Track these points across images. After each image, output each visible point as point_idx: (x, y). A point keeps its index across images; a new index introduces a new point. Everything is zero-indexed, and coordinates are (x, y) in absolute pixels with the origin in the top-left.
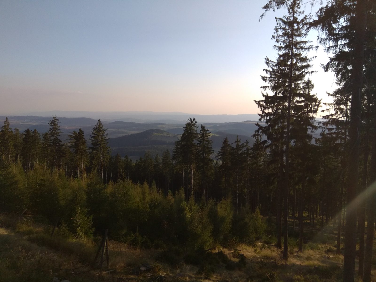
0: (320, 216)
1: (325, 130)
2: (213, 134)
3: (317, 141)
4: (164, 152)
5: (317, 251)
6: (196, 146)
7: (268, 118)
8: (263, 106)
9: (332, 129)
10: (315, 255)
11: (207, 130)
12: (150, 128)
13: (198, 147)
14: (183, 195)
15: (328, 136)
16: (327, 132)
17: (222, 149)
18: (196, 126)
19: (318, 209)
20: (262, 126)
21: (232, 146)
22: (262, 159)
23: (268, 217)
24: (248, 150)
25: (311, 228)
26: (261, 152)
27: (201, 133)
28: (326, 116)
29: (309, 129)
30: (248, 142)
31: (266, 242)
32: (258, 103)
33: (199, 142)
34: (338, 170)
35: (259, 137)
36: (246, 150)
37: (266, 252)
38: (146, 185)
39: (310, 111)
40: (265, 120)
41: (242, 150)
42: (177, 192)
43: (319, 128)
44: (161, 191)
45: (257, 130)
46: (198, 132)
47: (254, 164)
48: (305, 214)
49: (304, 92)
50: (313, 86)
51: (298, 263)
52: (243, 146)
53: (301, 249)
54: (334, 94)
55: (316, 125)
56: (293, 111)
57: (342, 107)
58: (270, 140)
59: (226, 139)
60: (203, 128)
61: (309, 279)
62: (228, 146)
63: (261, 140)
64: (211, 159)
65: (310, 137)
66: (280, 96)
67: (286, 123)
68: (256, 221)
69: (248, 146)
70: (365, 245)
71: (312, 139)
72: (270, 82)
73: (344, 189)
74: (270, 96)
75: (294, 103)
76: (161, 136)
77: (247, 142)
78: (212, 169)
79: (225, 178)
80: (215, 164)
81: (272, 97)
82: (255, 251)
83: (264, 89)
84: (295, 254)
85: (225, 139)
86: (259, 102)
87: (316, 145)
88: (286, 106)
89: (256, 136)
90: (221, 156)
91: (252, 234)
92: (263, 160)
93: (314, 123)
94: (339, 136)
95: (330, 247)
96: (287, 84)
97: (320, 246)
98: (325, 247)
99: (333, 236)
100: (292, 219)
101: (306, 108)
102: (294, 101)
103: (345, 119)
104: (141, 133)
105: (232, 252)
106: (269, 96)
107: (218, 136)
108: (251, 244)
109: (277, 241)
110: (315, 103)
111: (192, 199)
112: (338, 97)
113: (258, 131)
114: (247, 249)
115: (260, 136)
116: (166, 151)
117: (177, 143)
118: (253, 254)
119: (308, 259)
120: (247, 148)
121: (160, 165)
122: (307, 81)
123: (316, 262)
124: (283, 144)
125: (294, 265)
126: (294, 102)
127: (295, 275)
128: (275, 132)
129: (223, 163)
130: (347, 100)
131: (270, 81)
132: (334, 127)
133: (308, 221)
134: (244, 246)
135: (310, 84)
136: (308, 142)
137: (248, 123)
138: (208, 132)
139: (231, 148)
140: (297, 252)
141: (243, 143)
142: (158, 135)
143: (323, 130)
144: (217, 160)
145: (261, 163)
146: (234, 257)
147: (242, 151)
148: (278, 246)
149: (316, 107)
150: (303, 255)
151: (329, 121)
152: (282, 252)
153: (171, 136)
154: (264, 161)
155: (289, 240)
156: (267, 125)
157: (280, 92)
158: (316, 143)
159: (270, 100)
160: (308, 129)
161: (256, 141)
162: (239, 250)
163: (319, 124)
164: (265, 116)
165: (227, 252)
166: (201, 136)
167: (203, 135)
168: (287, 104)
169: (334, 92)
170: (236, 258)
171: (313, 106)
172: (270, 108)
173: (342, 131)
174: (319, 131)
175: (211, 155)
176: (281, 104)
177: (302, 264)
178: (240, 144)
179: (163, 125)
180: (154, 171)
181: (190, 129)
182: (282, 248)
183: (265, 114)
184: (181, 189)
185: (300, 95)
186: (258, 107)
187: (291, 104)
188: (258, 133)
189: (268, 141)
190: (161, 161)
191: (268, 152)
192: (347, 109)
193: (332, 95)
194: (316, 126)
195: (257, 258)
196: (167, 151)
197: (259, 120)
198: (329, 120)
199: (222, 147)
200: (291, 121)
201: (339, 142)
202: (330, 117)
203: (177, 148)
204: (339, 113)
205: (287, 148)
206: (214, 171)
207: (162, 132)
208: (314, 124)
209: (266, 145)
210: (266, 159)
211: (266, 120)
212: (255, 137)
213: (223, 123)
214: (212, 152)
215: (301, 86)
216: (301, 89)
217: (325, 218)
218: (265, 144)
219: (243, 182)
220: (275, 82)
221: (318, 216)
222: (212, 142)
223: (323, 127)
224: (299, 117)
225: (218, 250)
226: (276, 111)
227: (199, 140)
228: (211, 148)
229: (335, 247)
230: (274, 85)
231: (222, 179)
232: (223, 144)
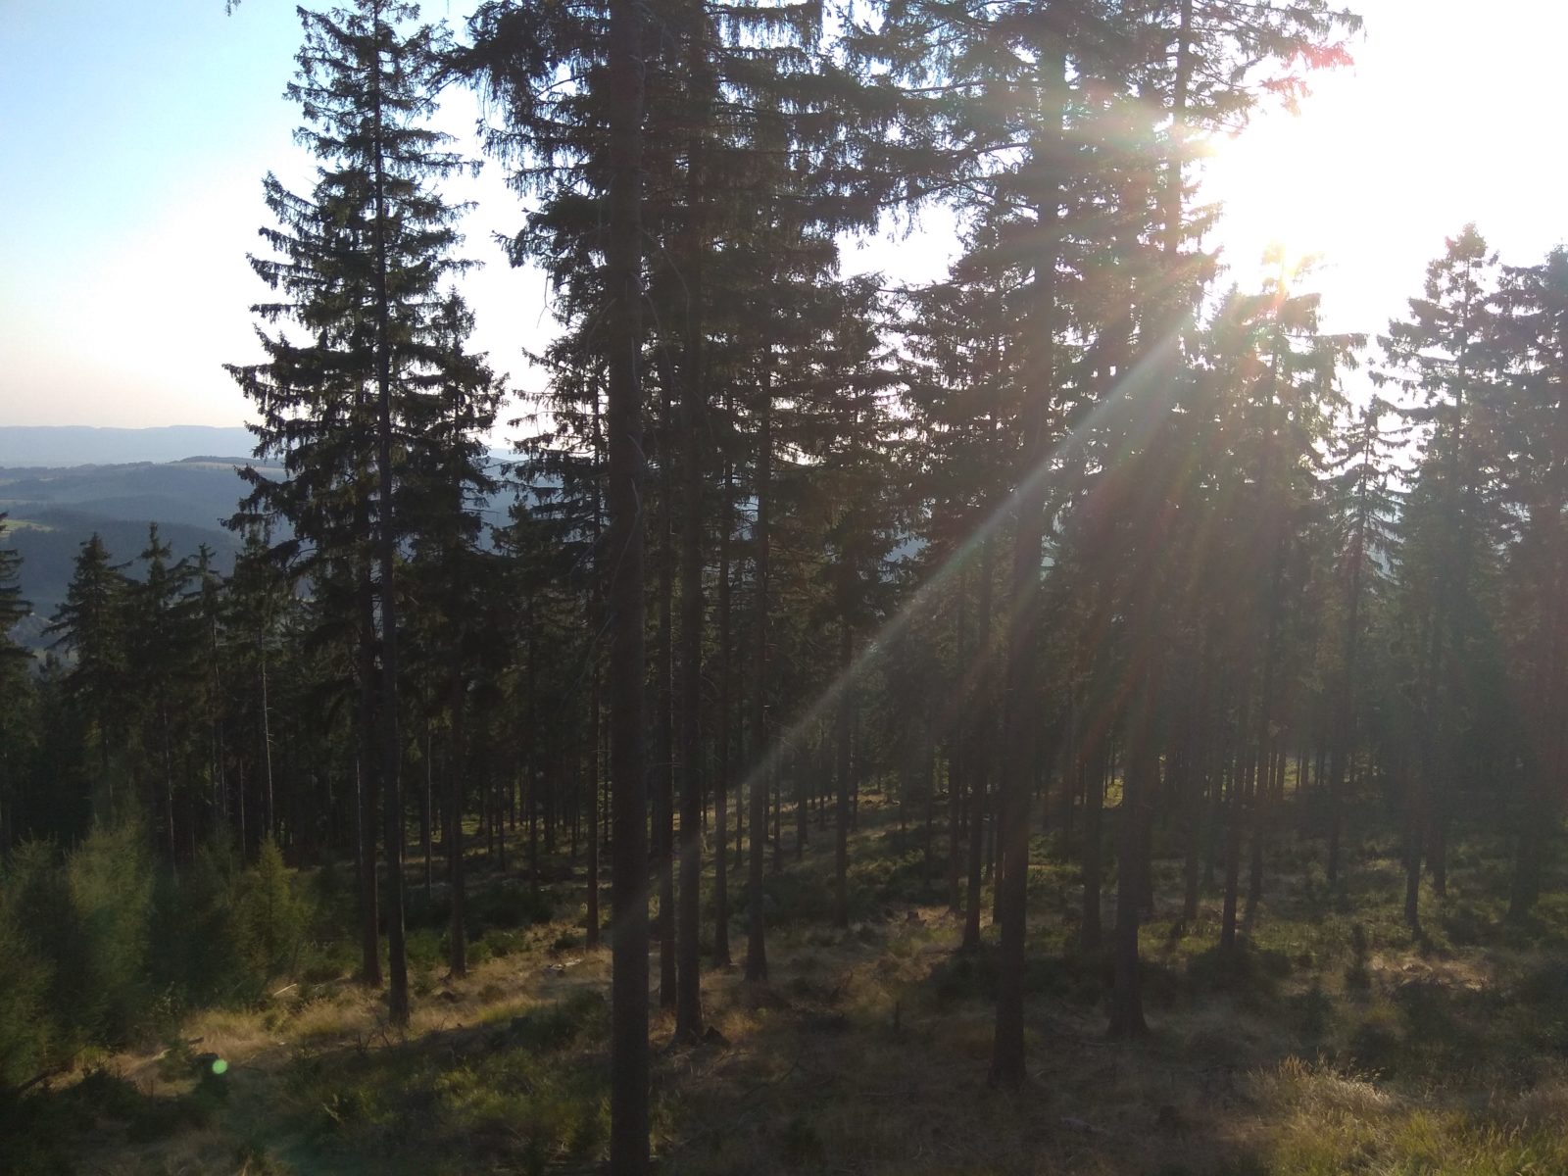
0: (525, 823)
1: (525, 493)
2: (23, 524)
3: (499, 536)
5: (518, 956)
7: (295, 445)
8: (268, 390)
9: (549, 492)
10: (514, 973)
15: (540, 516)
16: (532, 501)
17: (76, 591)
19: (517, 798)
20: (268, 479)
21: (130, 574)
22: (282, 623)
23: (318, 869)
24: (210, 588)
25: (494, 875)
26: (270, 594)
28: (525, 443)
29: (469, 489)
30: (208, 553)
31: (313, 977)
32: (246, 378)
34: (578, 642)
35: (259, 527)
36: (200, 589)
37: (320, 1015)
39: (467, 420)
40: (280, 455)
41: (184, 592)
43: (504, 486)
45: (248, 497)
47: (244, 648)
48: (469, 828)
49: (438, 341)
50: (471, 319)
51: (450, 1025)
52: (184, 572)
53: (459, 969)
54: (550, 357)
55: (494, 474)
56: (399, 419)
57: (583, 408)
58: (311, 542)
59: (95, 542)
61: (494, 1074)
62: (107, 575)
63: (267, 542)
64: (18, 644)
65: (474, 523)
66: (342, 352)
67: (377, 467)
68: (266, 898)
69: (211, 572)
70: (677, 895)
71: (480, 531)
72: (294, 290)
73: (602, 709)
74: (300, 348)
75: (401, 385)
77: (204, 556)
78: (26, 694)
79: (99, 730)
80: (43, 670)
81: (307, 354)
82: (269, 1023)
83: (269, 316)
84: (439, 991)
85: (88, 546)
86: (252, 370)
87: (496, 552)
88: (369, 395)
89: (247, 526)
90: (70, 629)
91: (251, 955)
92: (284, 630)
93: (484, 467)
94: (574, 516)
95: (565, 931)
96: (370, 303)
97: (530, 935)
98: (546, 937)
99: (575, 886)
100: (420, 856)
101: (449, 409)
102: (404, 376)
103: (591, 455)
105: (155, 1058)
106: (295, 349)
107: (48, 529)
108: (253, 999)
109: (362, 958)
110: (485, 389)
112: (565, 370)
113: (253, 500)
114: (229, 1027)
115: (264, 523)
118: (258, 1039)
119: (490, 994)
120: (206, 578)
122: (446, 298)
123: (519, 1002)
124: (367, 553)
125: (435, 1036)
126: (400, 380)
127: (442, 1075)
128: (329, 505)
129: (85, 662)
130: (594, 383)
131: (294, 283)
132: (558, 482)
133: (482, 851)
134: (214, 1018)
135: (459, 314)
136: (466, 541)
137: (204, 467)
139: (125, 585)
140: (445, 981)
141: (184, 561)
143: (517, 497)
144: (53, 647)
145: (275, 642)
146: (167, 1078)
147: (180, 594)
148: (368, 977)
149: (488, 406)
150: (468, 985)
151: (539, 461)
152: (383, 998)
154: (289, 633)
155: (411, 943)
156: (293, 476)
157: (341, 335)
158: (498, 546)
159: (297, 366)
160: (462, 489)
161: (246, 546)
162: (191, 1039)
163: (503, 474)
164: (280, 434)
165: (129, 1064)
168: (372, 386)
169: (549, 350)
170: (177, 1082)
171: (478, 402)
172: (302, 403)
173: (583, 498)
174: (504, 500)
175: (16, 628)
176: (350, 385)
177: (465, 1024)
178: (168, 564)
182: (385, 979)
183: (279, 428)
185: (424, 355)
186: (247, 397)
187: (390, 387)
188: (254, 512)
189: (301, 543)
191: (305, 591)
192: (597, 417)
193: (542, 361)
194: (495, 479)
195: (278, 1052)
197: (255, 454)
198: (538, 455)
199: (75, 582)
200: (396, 458)
201: (579, 539)
202: (542, 445)
204: (571, 430)
205: (387, 569)
206: (38, 701)
208: (486, 473)
209: (293, 561)
210: (300, 624)
211: (285, 453)
212: (242, 530)
213: (72, 470)
214: (22, 612)
215: (428, 316)
216: (427, 329)
217: (543, 827)
218: (291, 560)
219: (195, 736)
220: (317, 292)
221: (517, 824)
222: (17, 562)
223: (520, 482)
224: (424, 442)
225: (87, 1071)
226: (329, 415)
228: (16, 590)
229: (581, 925)
230: (313, 302)
231: (86, 738)
232: (78, 568)
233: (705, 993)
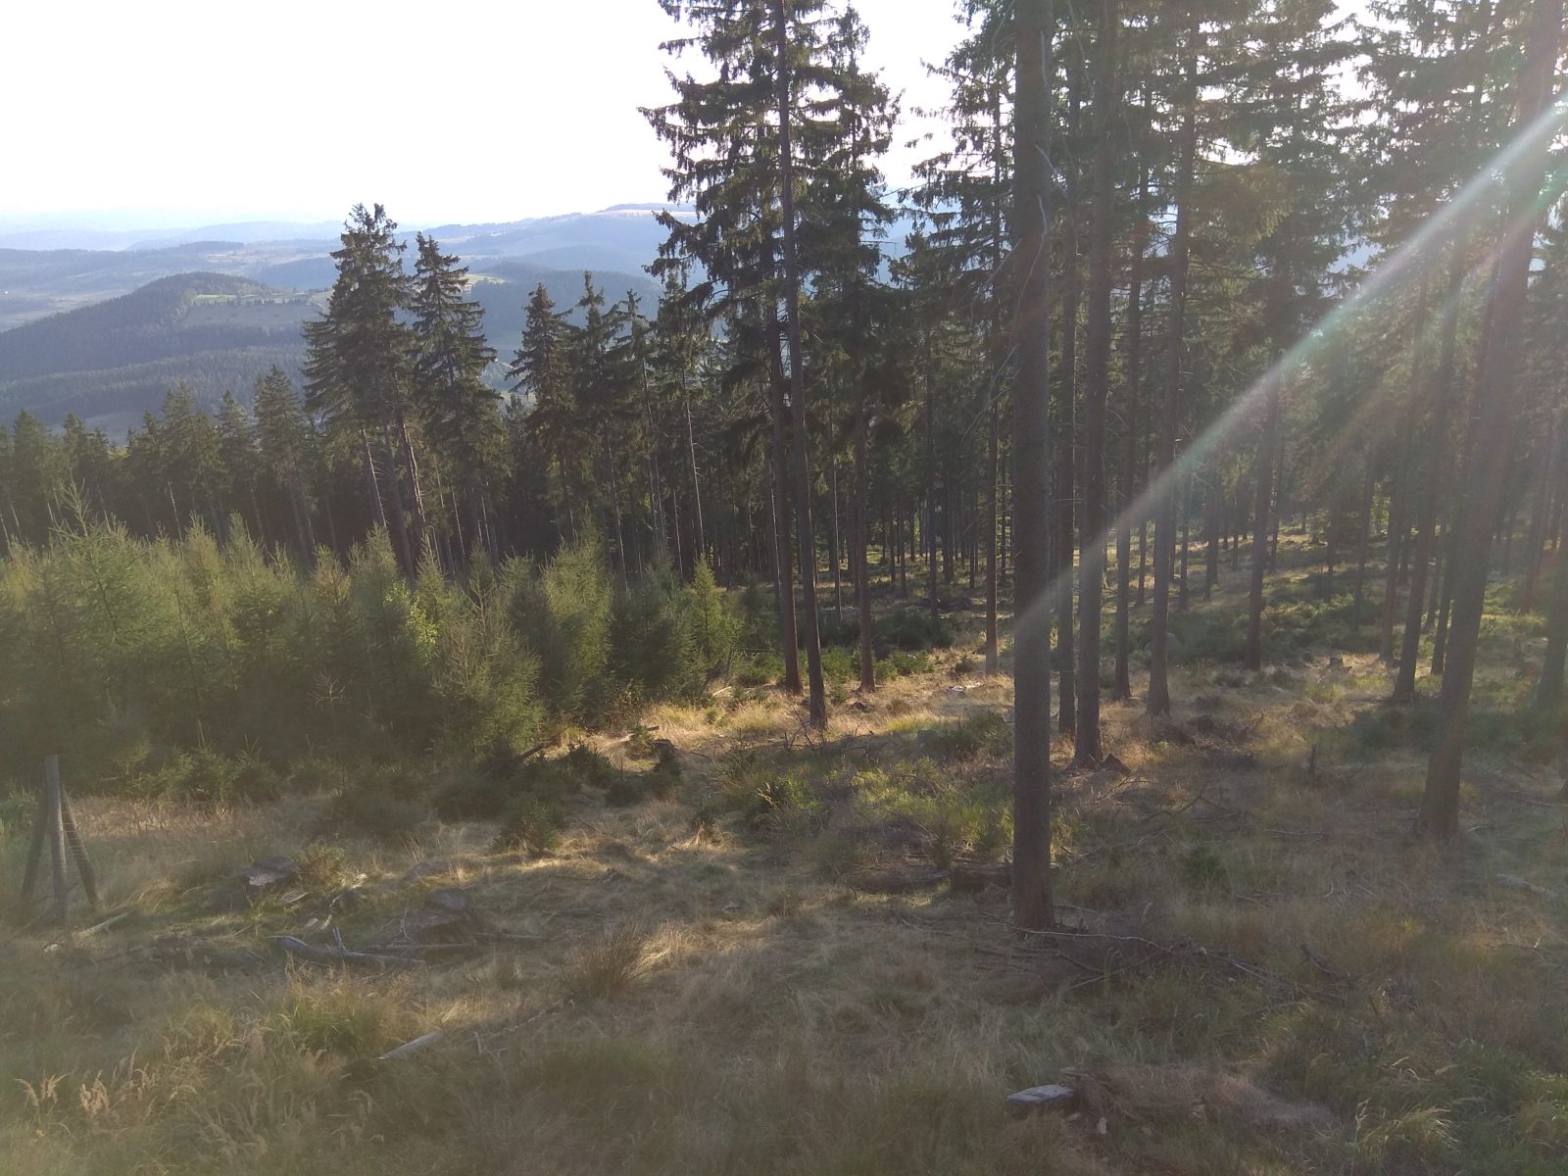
0: (924, 555)
1: (922, 221)
2: (481, 278)
3: (896, 268)
4: (259, 382)
5: (921, 677)
6: (408, 334)
7: (705, 186)
8: (677, 130)
9: (948, 217)
10: (918, 691)
11: (448, 261)
12: (166, 273)
13: (419, 339)
14: (388, 558)
15: (937, 244)
16: (930, 229)
17: (530, 337)
18: (393, 241)
19: (917, 530)
20: (682, 223)
21: (571, 320)
22: (700, 364)
23: (744, 589)
24: (639, 332)
25: (897, 602)
26: (690, 336)
27: (422, 276)
28: (922, 166)
29: (868, 220)
30: (635, 298)
31: (746, 681)
32: (657, 119)
33: (421, 319)
34: (975, 376)
35: (677, 271)
36: (631, 334)
37: (752, 714)
38: (200, 540)
39: (862, 147)
40: (691, 197)
41: (617, 336)
42: (355, 550)
43: (902, 215)
44: (278, 554)
45: (666, 242)
46: (409, 270)
47: (671, 388)
48: (873, 558)
49: (834, 61)
50: (866, 32)
51: (863, 731)
52: (616, 318)
53: (868, 683)
54: (950, 65)
55: (890, 201)
56: (798, 149)
57: (983, 120)
58: (723, 283)
59: (540, 292)
60: (429, 251)
61: (904, 777)
62: (553, 322)
63: (685, 286)
64: (488, 387)
65: (872, 256)
66: (743, 84)
67: (779, 204)
68: (703, 612)
69: (639, 316)
70: (1077, 628)
71: (878, 264)
72: (696, 21)
73: (1000, 445)
74: (704, 84)
75: (800, 112)
76: (230, 303)
77: (632, 302)
78: (499, 432)
79: (558, 463)
80: (509, 410)
81: (712, 89)
82: (711, 718)
83: (675, 52)
84: (852, 702)
85: (535, 296)
86: (660, 112)
87: (893, 285)
88: (770, 128)
89: (667, 270)
90: (527, 373)
91: (693, 661)
92: (703, 370)
93: (882, 196)
94: (973, 242)
95: (965, 656)
96: (768, 28)
97: (932, 658)
98: (947, 661)
99: (973, 615)
100: (831, 581)
101: (846, 134)
102: (802, 103)
103: (991, 173)
104: (125, 298)
105: (622, 740)
106: (700, 86)
107: (501, 281)
108: (694, 696)
109: (784, 668)
110: (881, 110)
111: (431, 570)
112: (964, 78)
113: (671, 245)
114: (678, 718)
115: (680, 267)
116: (271, 374)
117: (316, 332)
118: (703, 731)
119: (897, 708)
120: (634, 323)
121: (252, 442)
122: (842, 13)
123: (923, 716)
124: (774, 292)
125: (850, 740)
126: (799, 108)
127: (858, 773)
128: (738, 245)
129: (542, 402)
130: (994, 91)
131: (696, 14)
132: (956, 206)
133: (885, 579)
134: (667, 711)
135: (855, 27)
136: (865, 276)
137: (626, 214)
138: (453, 268)
139: (568, 331)
140: (857, 693)
141: (616, 306)
142: (211, 302)
143: (915, 224)
144: (515, 389)
145: (696, 382)
146: (634, 758)
147: (615, 339)
148: (791, 684)
149: (884, 128)
150: (877, 698)
151: (937, 184)
152: (804, 703)
153: (278, 301)
154: (707, 373)
155: (825, 659)
156: (704, 218)
157: (742, 66)
158: (895, 279)
159: (703, 103)
160: (861, 220)
161: (666, 290)
162: (650, 727)
163: (900, 201)
164: (690, 176)
165: (603, 744)
166: (424, 288)
167: (432, 281)
168: (772, 118)
169: (950, 56)
170: (640, 760)
171: (875, 123)
172: (709, 140)
173: (983, 221)
174: (902, 229)
175: (485, 373)
176: (751, 119)
177: (876, 732)
178: (603, 310)
179: (232, 252)
180: (227, 472)
181: (368, 258)
182: (805, 688)
183: (690, 170)
184: (373, 535)
185: (822, 77)
186: (660, 139)
187: (791, 117)
188: (671, 257)
189: (714, 285)
190: (253, 421)
191: (719, 332)
192: (998, 129)
193: (940, 71)
194: (891, 207)
195: (719, 742)
196: (275, 372)
197: (669, 198)
198: (936, 177)
199: (528, 330)
200: (798, 192)
201: (977, 266)
202: (940, 166)
203: (322, 356)
204: (970, 145)
205: (792, 308)
206: (508, 437)
207: (229, 283)
208: (883, 201)
209: (708, 304)
210: (716, 365)
211: (695, 194)
212: (662, 275)
213: (516, 225)
214: (487, 358)
215: (823, 33)
216: (824, 48)
217: (942, 559)
218: (706, 302)
219: (635, 469)
220: (718, 21)
221: (917, 556)
222: (480, 313)
223: (917, 208)
224: (823, 173)
225: (571, 746)
226: (733, 152)
227: (417, 308)
228: (481, 339)
229: (980, 651)
230: (715, 33)
231: (548, 469)
232: (529, 317)
233: (1104, 723)
